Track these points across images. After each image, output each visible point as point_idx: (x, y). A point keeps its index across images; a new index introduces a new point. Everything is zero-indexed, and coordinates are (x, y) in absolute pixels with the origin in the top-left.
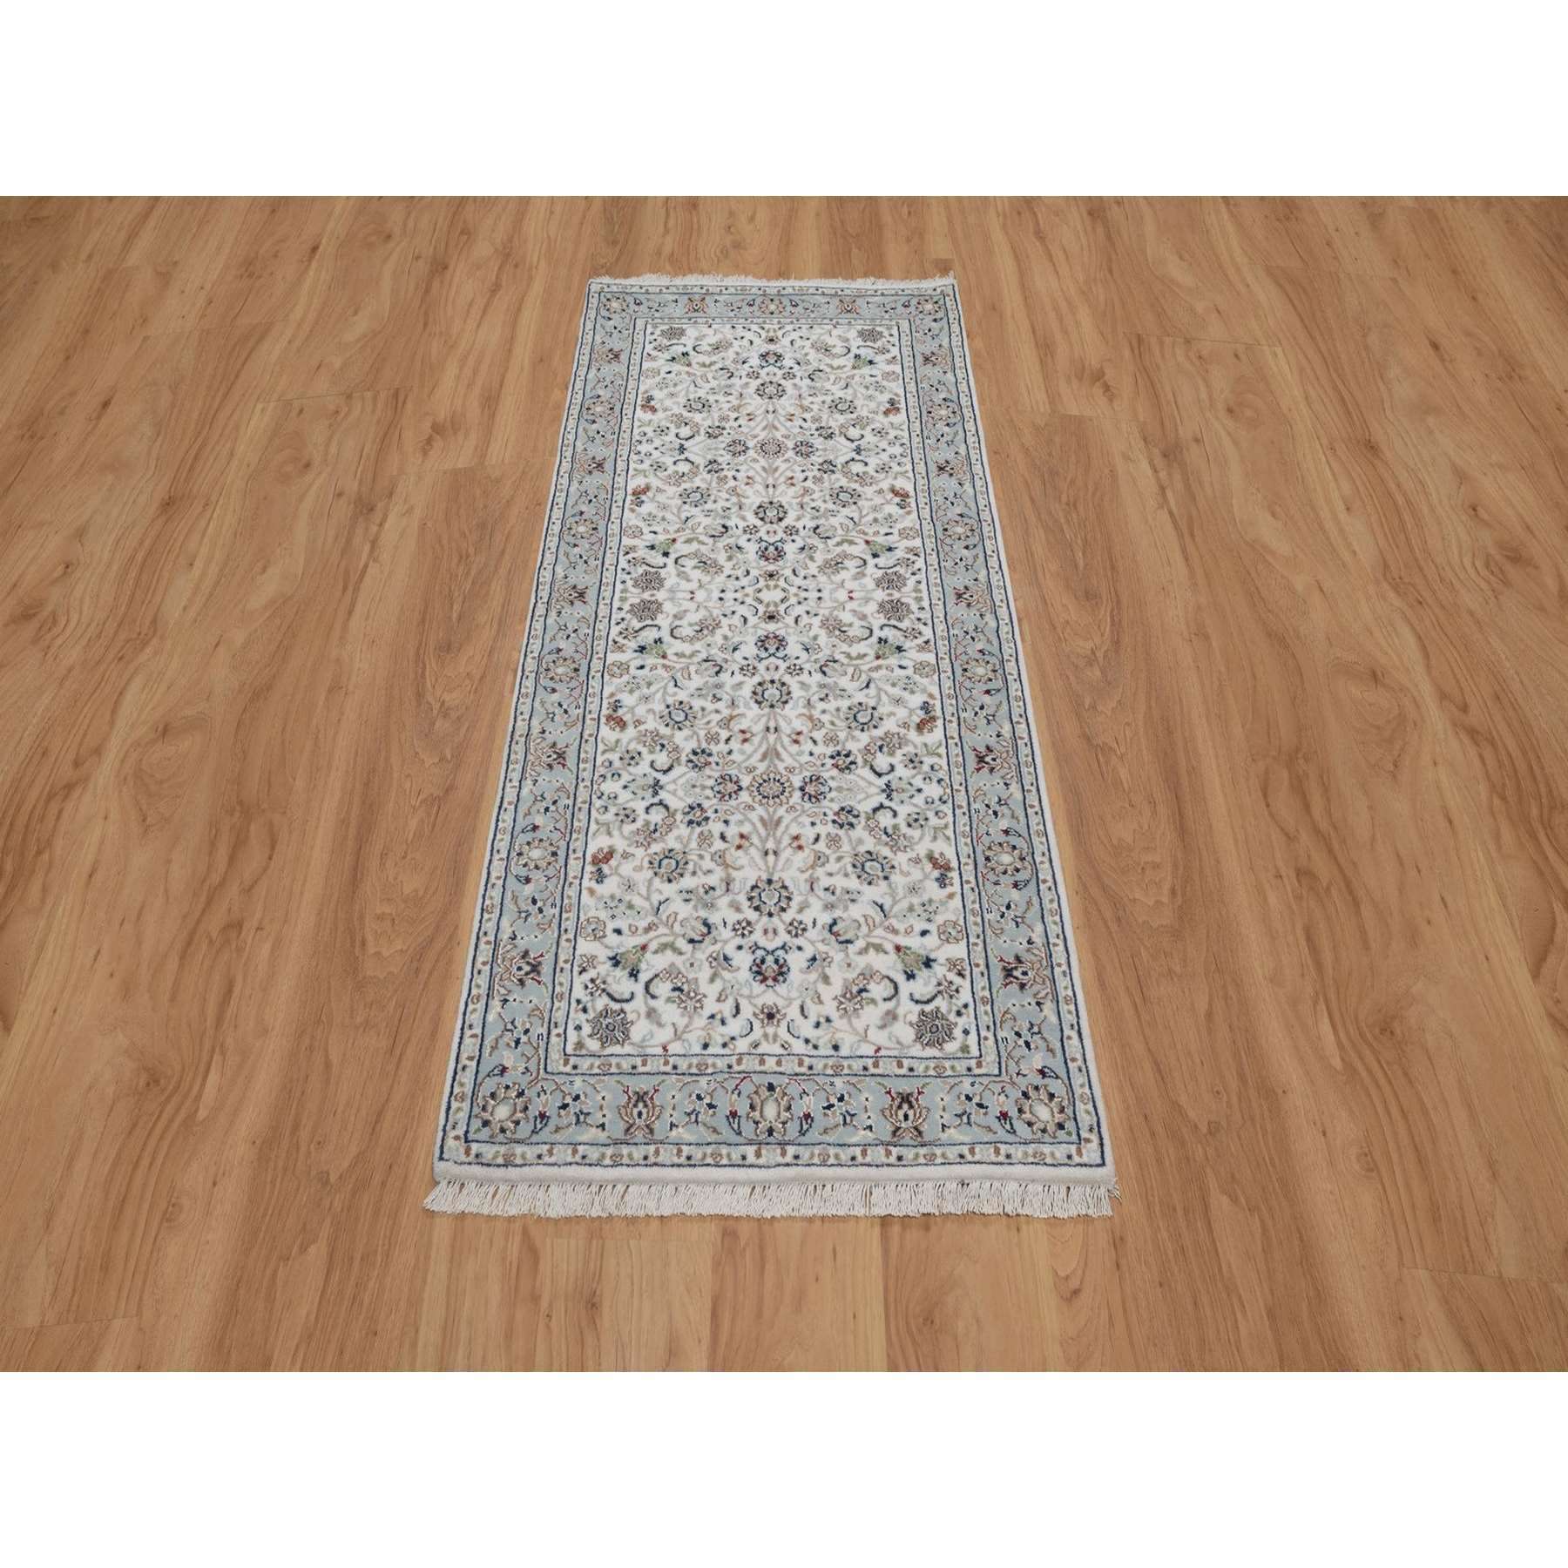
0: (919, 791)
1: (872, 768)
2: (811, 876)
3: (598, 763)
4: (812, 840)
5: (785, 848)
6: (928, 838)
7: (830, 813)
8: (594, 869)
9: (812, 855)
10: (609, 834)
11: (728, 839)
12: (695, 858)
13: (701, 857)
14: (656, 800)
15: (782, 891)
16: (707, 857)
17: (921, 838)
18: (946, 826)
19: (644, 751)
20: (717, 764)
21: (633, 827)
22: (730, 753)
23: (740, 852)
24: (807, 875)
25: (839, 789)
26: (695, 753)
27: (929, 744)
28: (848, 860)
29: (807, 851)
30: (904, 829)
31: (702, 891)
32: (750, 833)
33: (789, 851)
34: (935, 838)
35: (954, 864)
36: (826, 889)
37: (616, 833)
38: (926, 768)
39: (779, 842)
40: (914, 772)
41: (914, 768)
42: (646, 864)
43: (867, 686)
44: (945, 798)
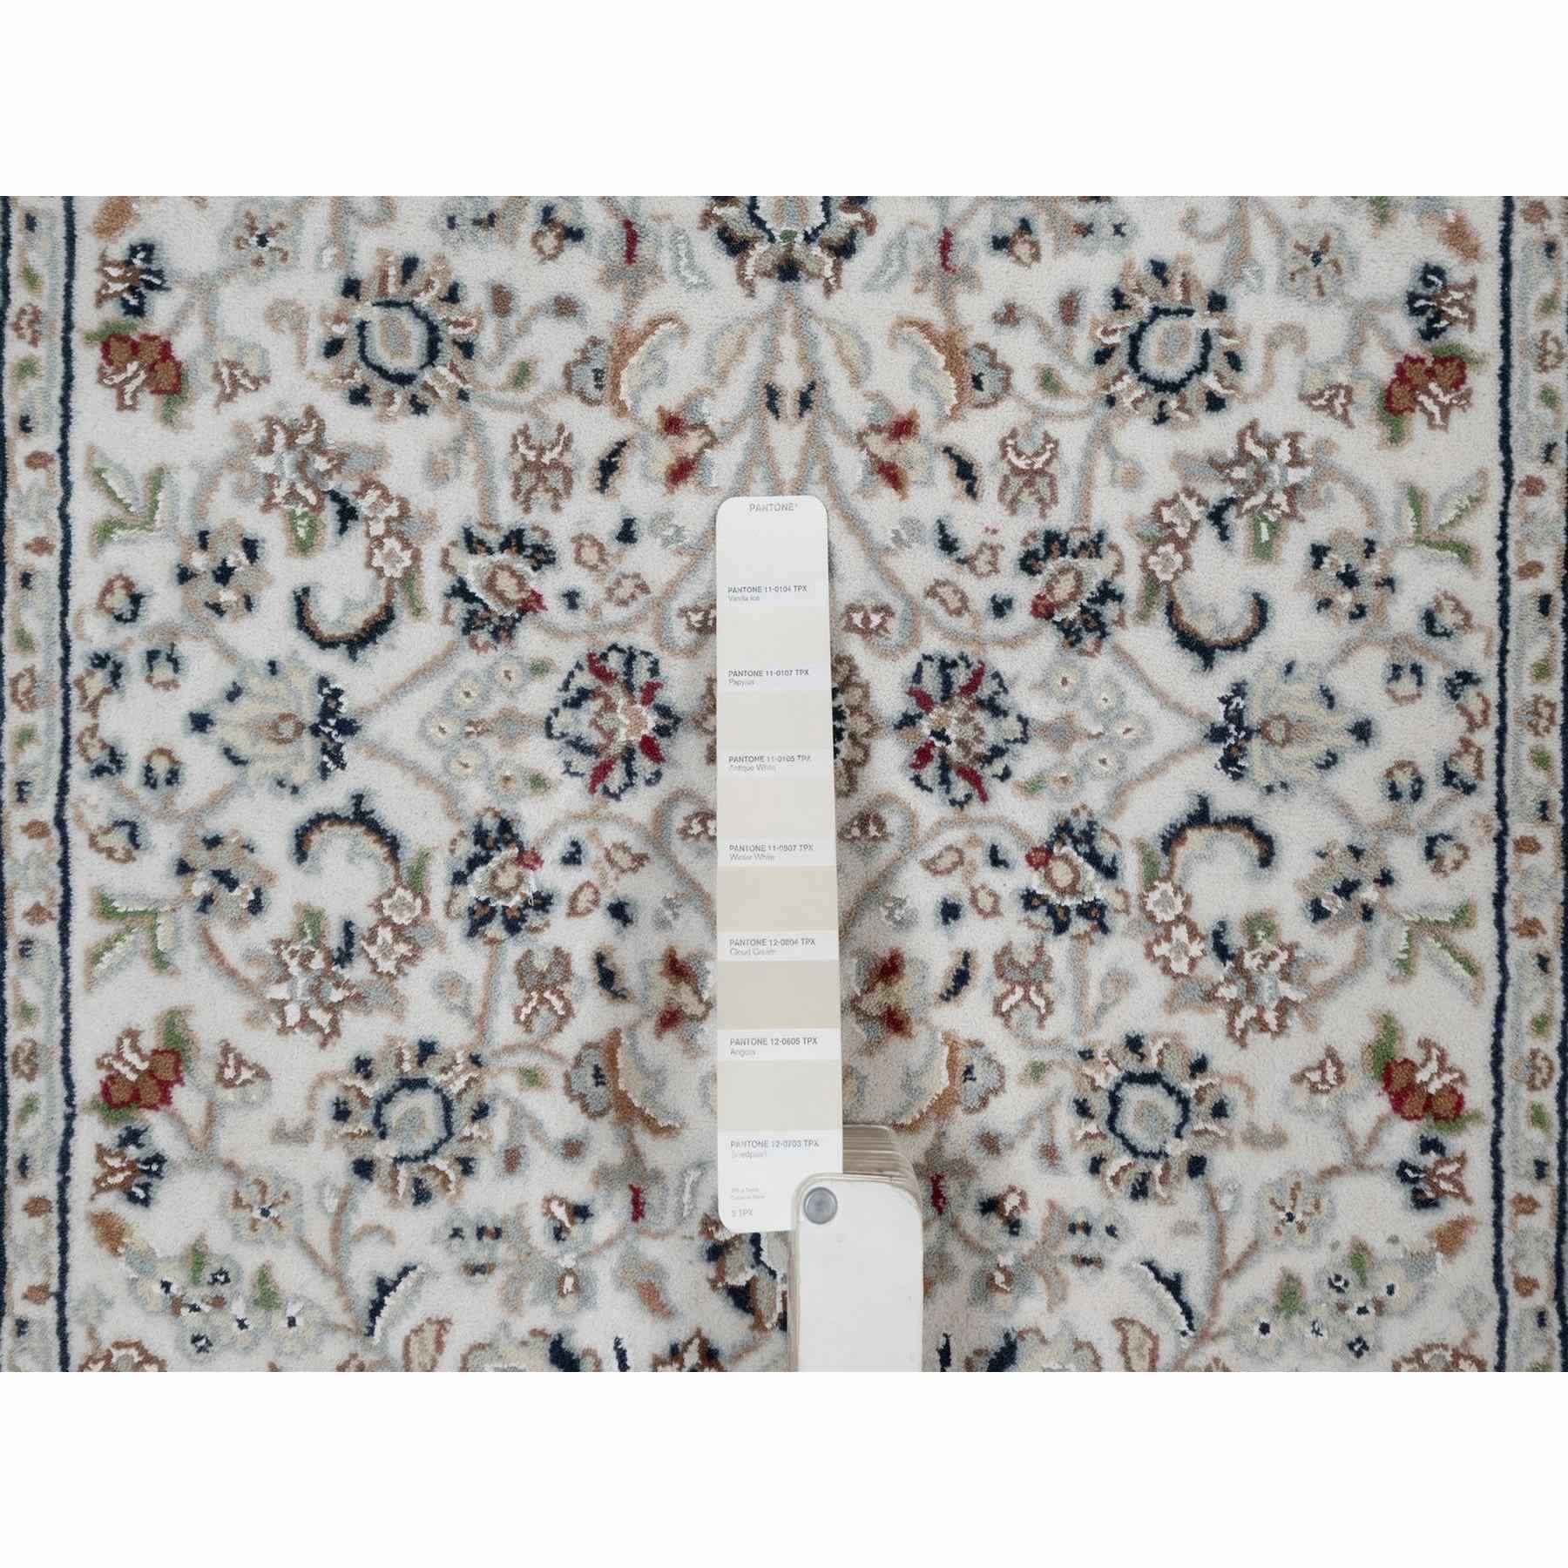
0: (200, 722)
1: (393, 845)
2: (633, 296)
3: (1484, 856)
4: (631, 462)
5: (735, 427)
6: (185, 482)
7: (555, 609)
8: (1458, 336)
9: (624, 393)
10: (1415, 498)
11: (944, 468)
12: (1070, 377)
13: (1049, 382)
14: (1231, 668)
15: (747, 230)
16: (1024, 382)
17: (209, 484)
18: (104, 532)
19: (1295, 926)
20: (996, 859)
21: (1316, 526)
22: (950, 912)
23: (904, 401)
24: (653, 303)
25: (510, 726)
26: (1095, 913)
27: (141, 970)
28: (491, 375)
29: (649, 414)
30: (270, 530)
31: (1045, 237)
32: (864, 491)
33: (717, 412)
34: (157, 479)
35: (87, 359)
36: (574, 235)
37: (1388, 499)
38: (164, 841)
39: (760, 453)
40: (217, 824)
41: (214, 842)
42: (1254, 357)
43: (384, 1288)
44: (99, 680)
